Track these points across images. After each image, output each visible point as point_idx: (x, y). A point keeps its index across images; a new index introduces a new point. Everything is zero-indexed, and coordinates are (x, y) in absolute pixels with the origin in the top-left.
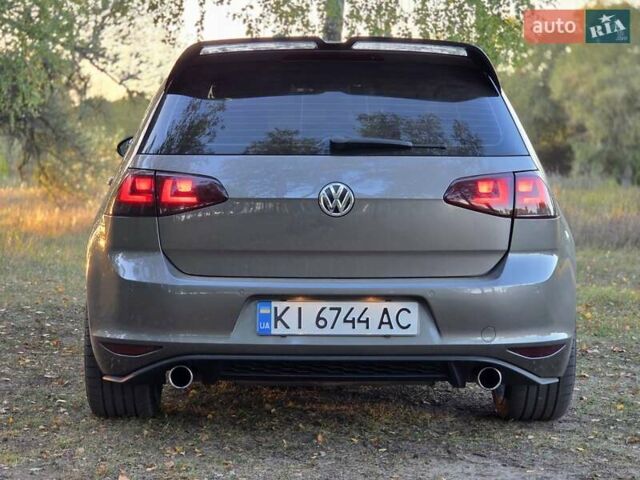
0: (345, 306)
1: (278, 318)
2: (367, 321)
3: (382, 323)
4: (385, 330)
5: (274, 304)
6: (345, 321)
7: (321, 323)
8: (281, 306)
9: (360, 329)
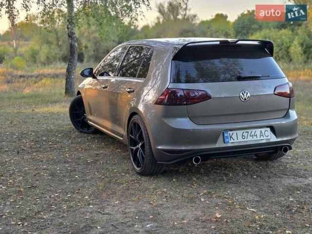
0: (250, 131)
1: (231, 137)
2: (256, 135)
3: (261, 136)
4: (262, 138)
5: (229, 132)
6: (250, 136)
7: (244, 137)
8: (231, 133)
9: (255, 138)
